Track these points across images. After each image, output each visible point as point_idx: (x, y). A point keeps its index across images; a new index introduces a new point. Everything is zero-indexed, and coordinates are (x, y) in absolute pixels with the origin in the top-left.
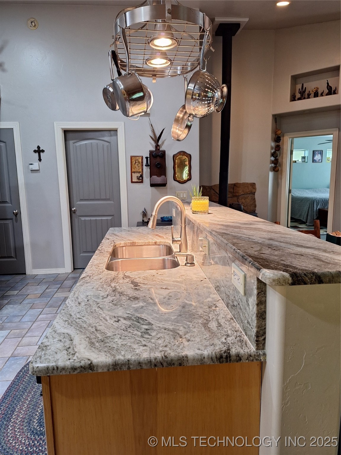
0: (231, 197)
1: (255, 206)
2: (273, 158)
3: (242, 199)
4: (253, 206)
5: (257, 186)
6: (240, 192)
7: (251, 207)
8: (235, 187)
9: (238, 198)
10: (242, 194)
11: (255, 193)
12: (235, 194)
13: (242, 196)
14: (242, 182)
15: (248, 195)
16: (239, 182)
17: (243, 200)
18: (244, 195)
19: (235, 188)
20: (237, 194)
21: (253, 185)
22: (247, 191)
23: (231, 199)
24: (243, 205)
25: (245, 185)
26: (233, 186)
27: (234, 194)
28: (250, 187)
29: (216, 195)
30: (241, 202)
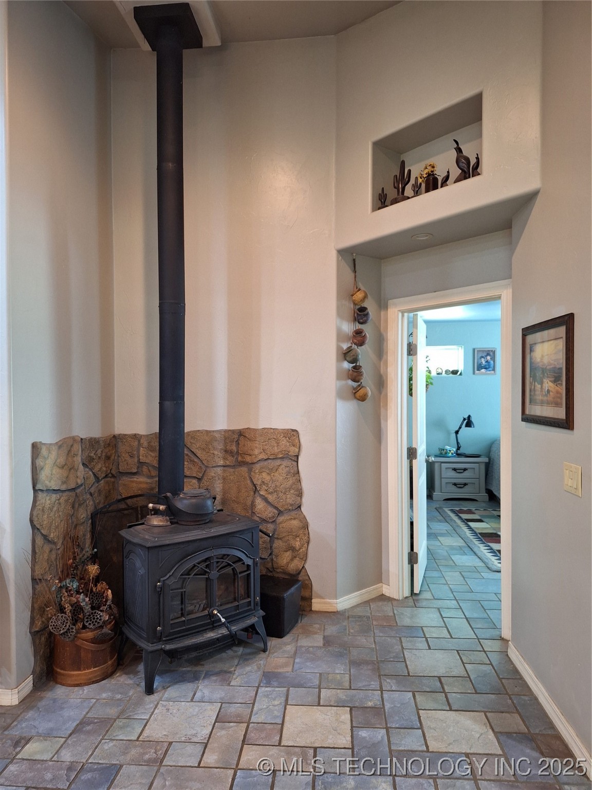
0: (233, 467)
1: (300, 494)
2: (346, 365)
3: (261, 473)
4: (292, 491)
5: (304, 439)
6: (256, 452)
7: (288, 496)
8: (242, 438)
9: (250, 470)
10: (261, 457)
11: (297, 456)
12: (243, 457)
13: (262, 464)
14: (261, 427)
15: (278, 462)
16: (252, 427)
17: (264, 475)
18: (266, 463)
19: (241, 443)
20: (248, 459)
21: (292, 435)
22: (276, 450)
23: (232, 470)
24: (266, 488)
25: (270, 434)
26: (236, 436)
27: (240, 459)
28: (284, 442)
29: (191, 461)
30: (260, 481)
